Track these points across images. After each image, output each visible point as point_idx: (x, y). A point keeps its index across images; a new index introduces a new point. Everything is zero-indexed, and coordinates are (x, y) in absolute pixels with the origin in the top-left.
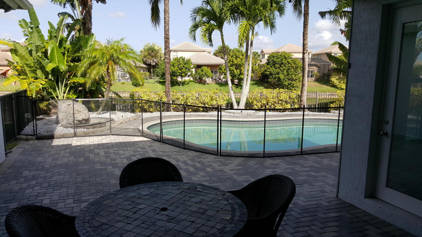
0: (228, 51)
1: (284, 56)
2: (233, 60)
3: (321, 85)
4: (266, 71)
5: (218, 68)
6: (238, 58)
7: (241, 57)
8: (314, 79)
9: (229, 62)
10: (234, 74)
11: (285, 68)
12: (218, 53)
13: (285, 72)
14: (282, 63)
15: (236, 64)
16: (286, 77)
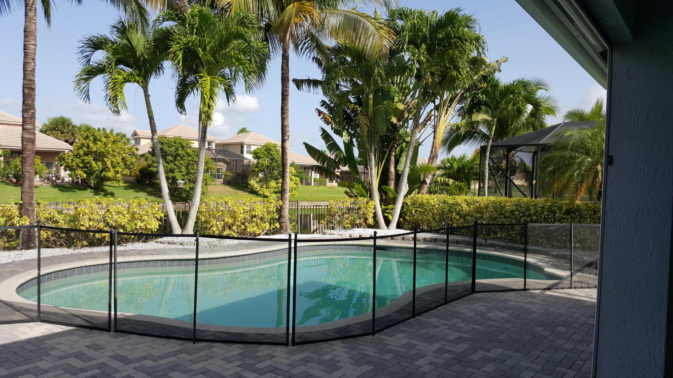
0: (70, 128)
1: (181, 144)
2: (88, 145)
3: (235, 190)
4: (150, 166)
5: (57, 158)
6: (98, 140)
7: (104, 139)
8: (221, 181)
9: (81, 148)
10: (91, 170)
11: (182, 162)
12: (50, 130)
13: (183, 169)
14: (178, 155)
15: (95, 152)
16: (186, 176)
